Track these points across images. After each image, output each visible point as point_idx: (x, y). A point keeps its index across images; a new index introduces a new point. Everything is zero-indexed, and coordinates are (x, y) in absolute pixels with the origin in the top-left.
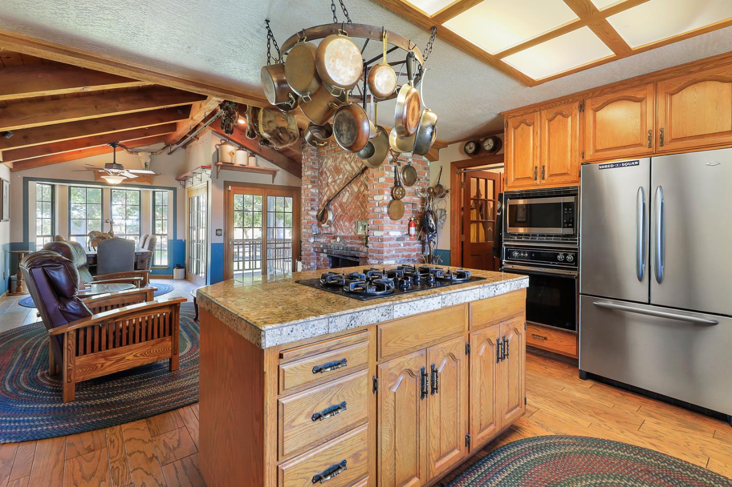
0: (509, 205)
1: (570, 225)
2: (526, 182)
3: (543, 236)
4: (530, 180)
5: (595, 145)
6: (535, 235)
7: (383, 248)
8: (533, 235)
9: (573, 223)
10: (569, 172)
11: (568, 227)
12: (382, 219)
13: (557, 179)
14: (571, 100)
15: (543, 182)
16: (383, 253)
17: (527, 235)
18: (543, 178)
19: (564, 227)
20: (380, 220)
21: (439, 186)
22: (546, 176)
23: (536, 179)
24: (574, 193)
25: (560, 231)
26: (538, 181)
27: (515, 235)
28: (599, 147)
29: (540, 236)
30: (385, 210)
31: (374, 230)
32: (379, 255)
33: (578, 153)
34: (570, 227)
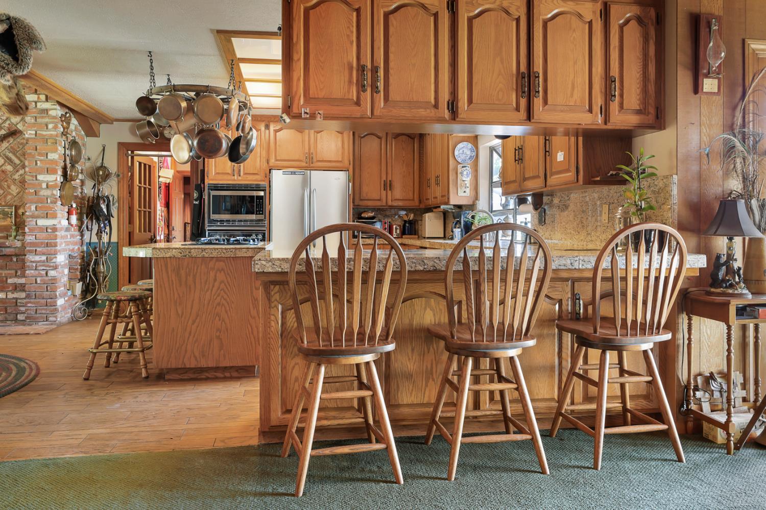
0: (213, 196)
1: (261, 212)
2: (226, 177)
3: (241, 221)
4: (229, 176)
5: (276, 156)
6: (235, 221)
7: (56, 239)
8: (232, 221)
9: (262, 211)
10: (259, 173)
11: (259, 214)
12: (55, 205)
13: (250, 177)
14: (259, 119)
15: (240, 178)
16: (56, 246)
17: (228, 221)
18: (240, 176)
19: (256, 214)
20: (51, 205)
21: (102, 167)
22: (242, 174)
23: (234, 175)
24: (264, 189)
25: (253, 217)
26: (236, 177)
27: (218, 221)
28: (278, 158)
29: (238, 221)
30: (57, 193)
31: (38, 217)
32: (49, 248)
33: (265, 159)
34: (261, 214)
